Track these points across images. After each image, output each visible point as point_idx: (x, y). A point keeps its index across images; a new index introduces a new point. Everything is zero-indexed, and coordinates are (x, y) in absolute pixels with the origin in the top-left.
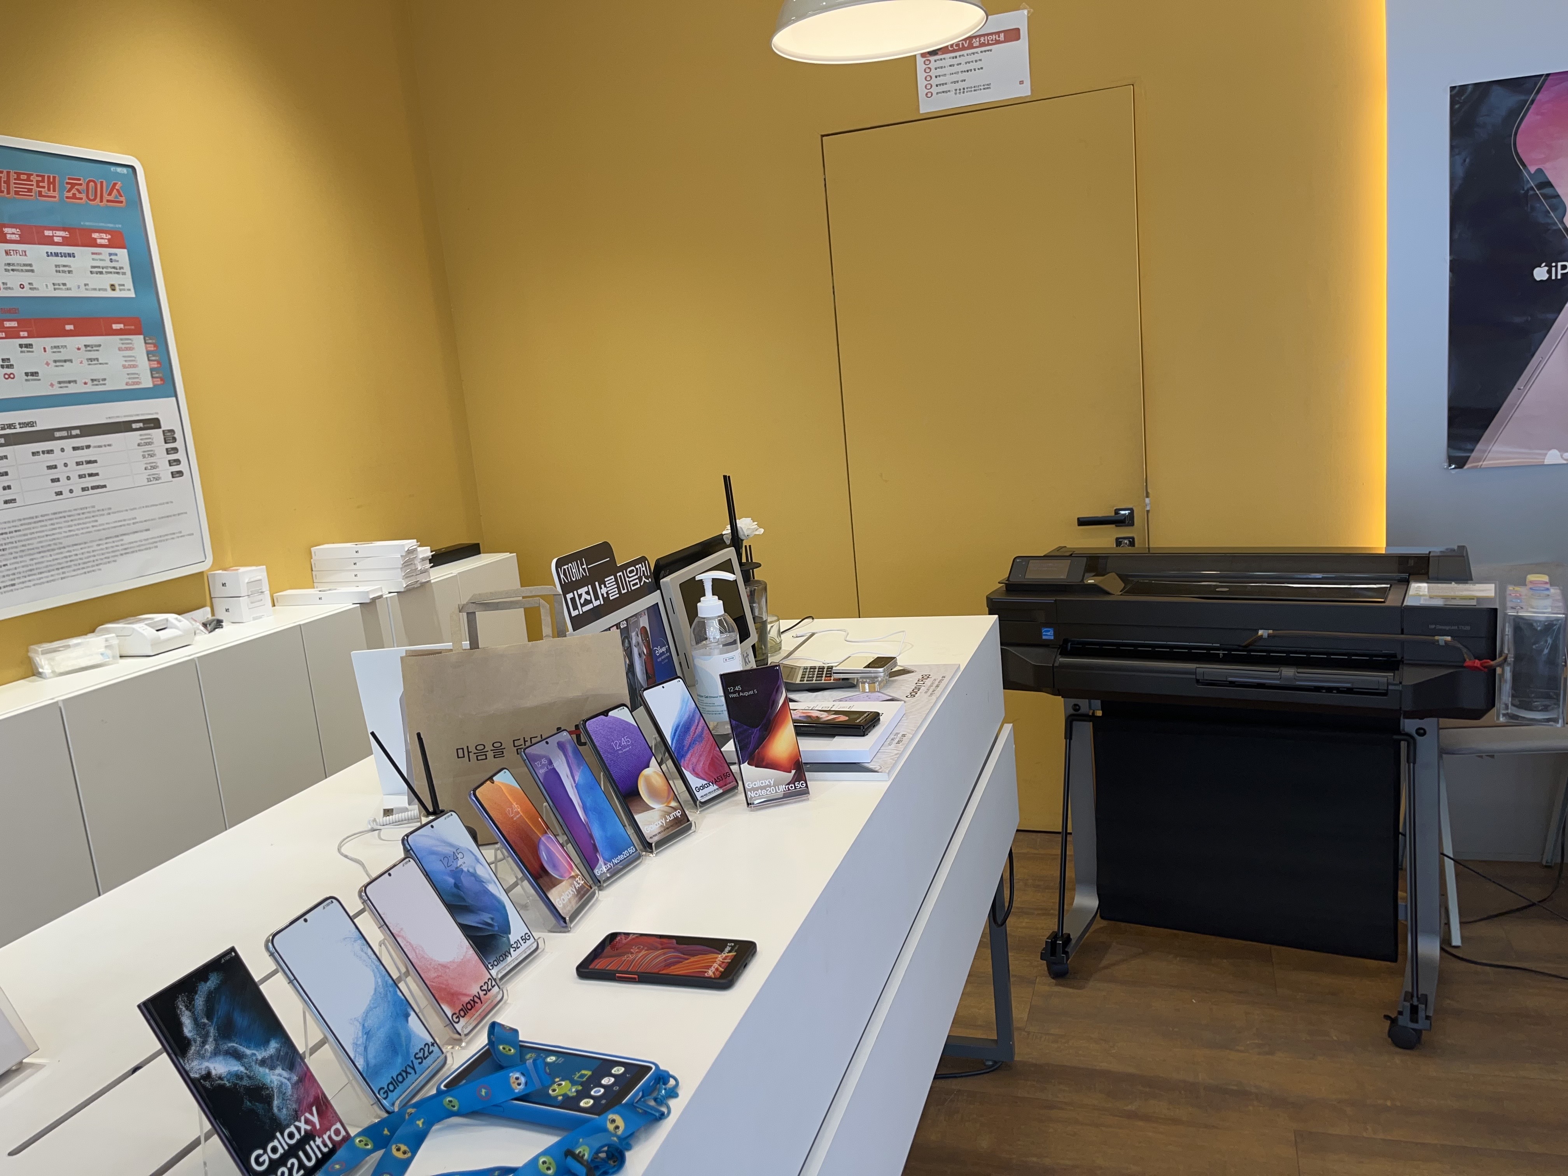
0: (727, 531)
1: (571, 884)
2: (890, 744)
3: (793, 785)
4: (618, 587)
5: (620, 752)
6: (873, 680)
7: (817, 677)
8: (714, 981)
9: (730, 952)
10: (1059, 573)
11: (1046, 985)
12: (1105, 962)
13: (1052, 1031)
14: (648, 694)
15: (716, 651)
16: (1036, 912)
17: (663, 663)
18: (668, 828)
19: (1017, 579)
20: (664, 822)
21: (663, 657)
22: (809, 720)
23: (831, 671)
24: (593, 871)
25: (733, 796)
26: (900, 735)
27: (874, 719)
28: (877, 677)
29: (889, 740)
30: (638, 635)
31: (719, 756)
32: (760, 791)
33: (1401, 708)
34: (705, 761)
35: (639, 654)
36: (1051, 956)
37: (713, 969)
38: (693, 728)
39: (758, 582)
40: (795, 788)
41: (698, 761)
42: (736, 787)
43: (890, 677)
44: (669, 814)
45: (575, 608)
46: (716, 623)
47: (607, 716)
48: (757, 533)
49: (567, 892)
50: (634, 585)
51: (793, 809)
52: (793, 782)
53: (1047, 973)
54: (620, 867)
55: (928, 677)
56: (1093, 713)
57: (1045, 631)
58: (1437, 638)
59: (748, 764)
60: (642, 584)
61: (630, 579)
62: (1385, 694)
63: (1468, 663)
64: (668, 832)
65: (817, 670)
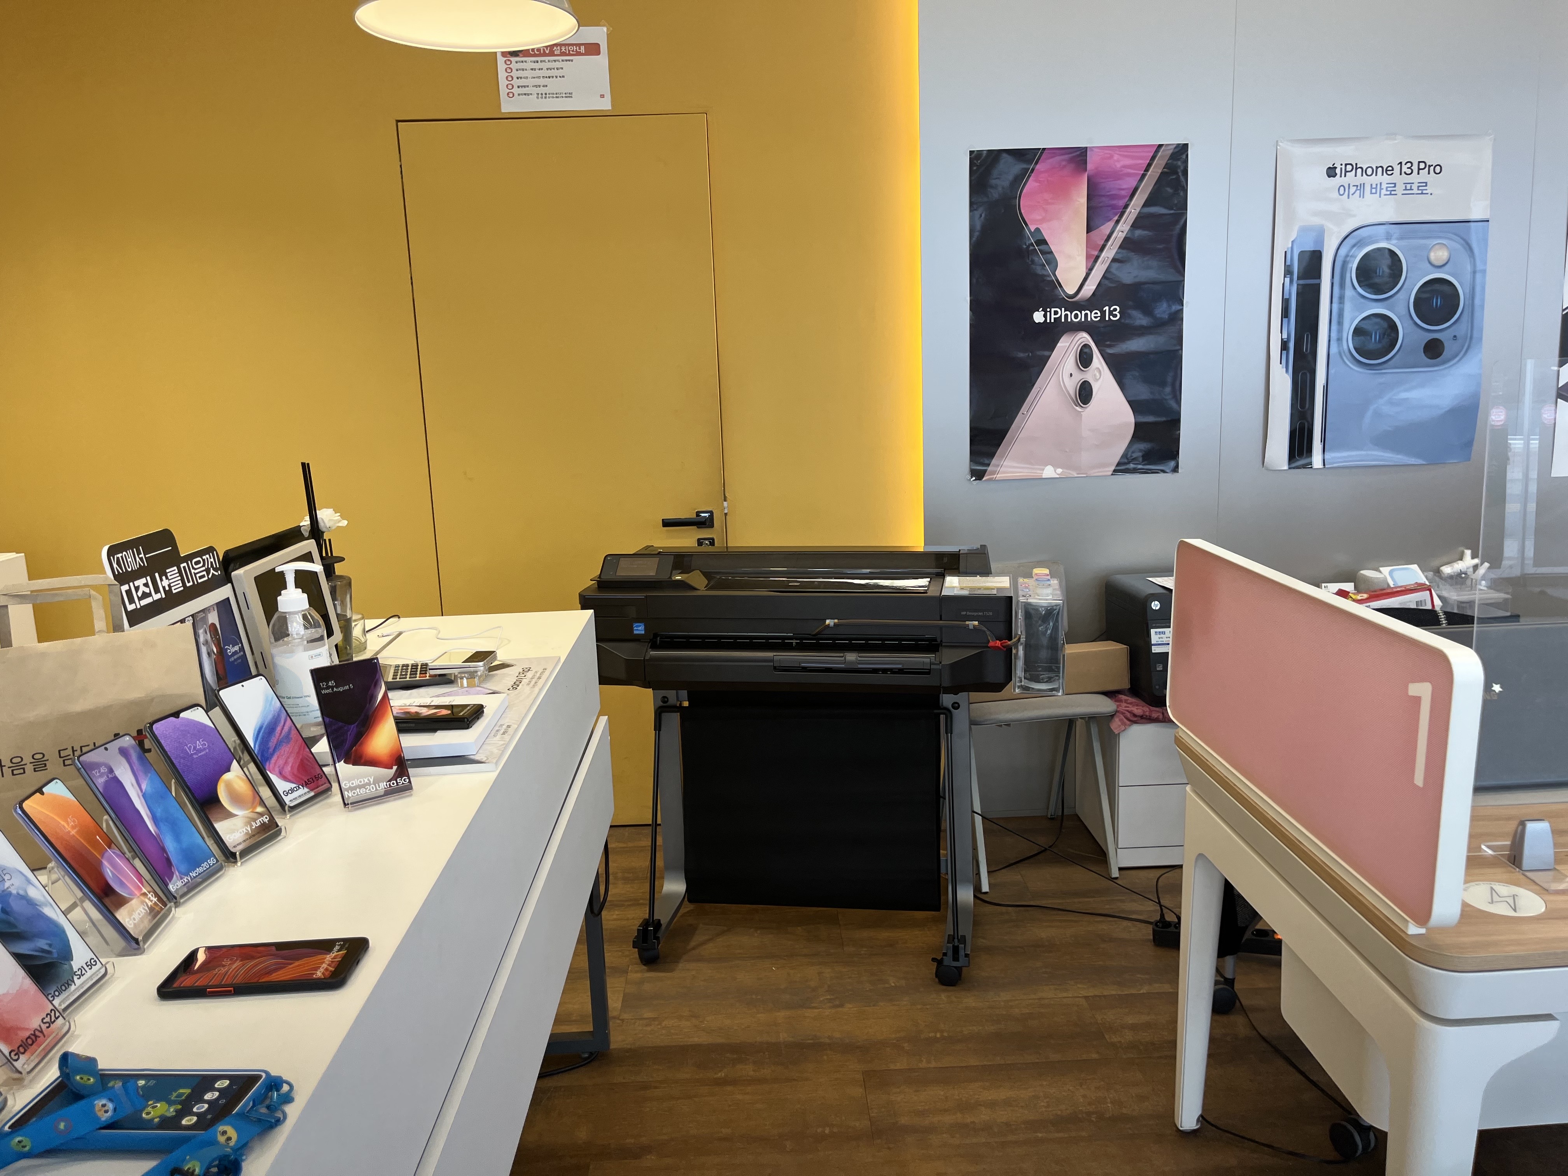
0: (306, 522)
1: (143, 902)
2: (495, 736)
3: (395, 782)
4: (182, 580)
5: (195, 756)
6: (472, 675)
7: (410, 674)
8: (325, 981)
9: (339, 951)
10: (648, 570)
11: (638, 973)
12: (693, 944)
13: (646, 1016)
14: (225, 694)
15: (301, 648)
16: (627, 903)
17: (236, 663)
18: (254, 836)
19: (609, 576)
20: (249, 829)
21: (235, 657)
22: (408, 715)
23: (426, 668)
24: (167, 887)
25: (325, 798)
26: (504, 727)
27: (478, 711)
28: (476, 672)
29: (494, 731)
30: (206, 633)
31: (310, 758)
32: (358, 790)
33: (941, 684)
34: (293, 763)
35: (209, 654)
36: (643, 943)
37: (322, 970)
38: (279, 729)
39: (341, 577)
40: (397, 785)
41: (286, 763)
42: (329, 789)
43: (489, 672)
44: (255, 820)
45: (131, 601)
46: (299, 619)
47: (178, 717)
48: (340, 524)
49: (138, 911)
50: (201, 577)
51: (395, 806)
52: (395, 778)
53: (639, 961)
54: (199, 880)
55: (529, 670)
56: (680, 704)
57: (636, 627)
58: (967, 623)
59: (345, 762)
60: (210, 576)
61: (196, 571)
62: (928, 673)
63: (991, 644)
64: (255, 840)
65: (410, 668)
